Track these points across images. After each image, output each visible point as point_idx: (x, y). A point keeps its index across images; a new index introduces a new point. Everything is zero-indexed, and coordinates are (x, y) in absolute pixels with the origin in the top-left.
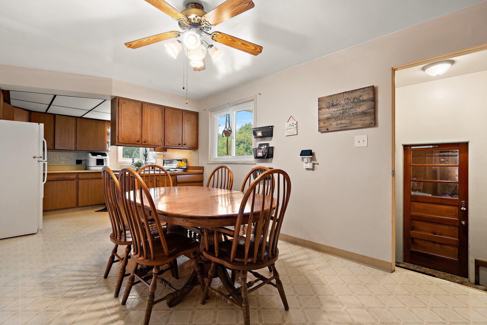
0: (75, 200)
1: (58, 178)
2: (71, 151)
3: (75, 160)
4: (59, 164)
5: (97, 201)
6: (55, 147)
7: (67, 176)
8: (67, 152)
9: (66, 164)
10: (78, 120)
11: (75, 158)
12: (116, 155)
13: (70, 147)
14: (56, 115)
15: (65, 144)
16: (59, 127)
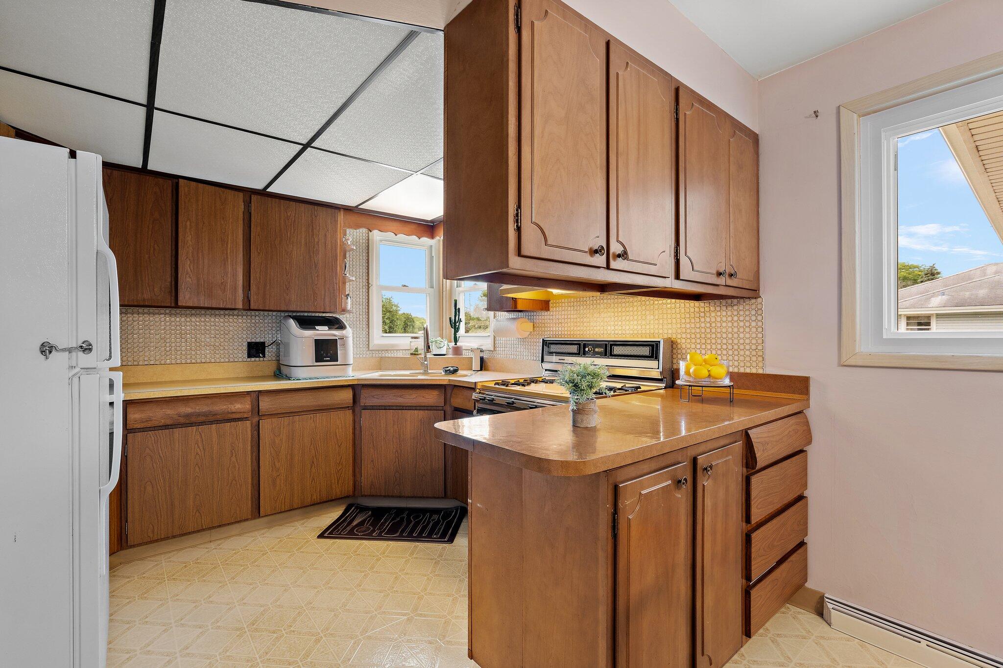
0: (250, 494)
1: (188, 416)
2: (231, 312)
3: (245, 344)
4: (193, 357)
5: (320, 491)
6: (181, 298)
7: (221, 407)
8: (220, 315)
9: (218, 356)
10: (252, 203)
11: (245, 336)
12: (364, 323)
13: (227, 299)
14: (181, 180)
15: (212, 287)
16: (190, 225)
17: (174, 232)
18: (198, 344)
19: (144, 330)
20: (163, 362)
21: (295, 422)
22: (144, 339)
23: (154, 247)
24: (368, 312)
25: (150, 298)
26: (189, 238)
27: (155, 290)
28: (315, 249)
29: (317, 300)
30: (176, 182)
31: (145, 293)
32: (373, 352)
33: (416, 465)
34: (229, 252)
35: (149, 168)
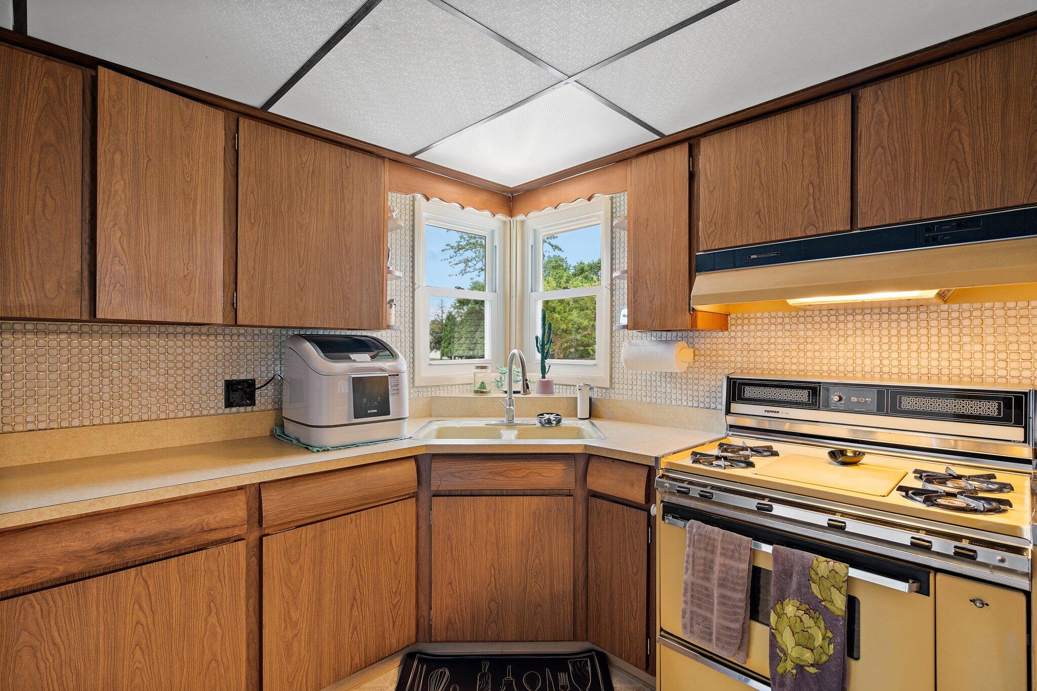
4: (126, 412)
6: (102, 303)
8: (176, 334)
9: (172, 407)
10: (241, 132)
11: (220, 371)
12: (407, 345)
13: (195, 306)
14: (102, 70)
15: (166, 283)
16: (122, 160)
17: (87, 173)
18: (134, 388)
19: (25, 364)
20: (65, 424)
21: (325, 531)
22: (25, 381)
23: (44, 201)
24: (413, 328)
25: (34, 302)
26: (119, 186)
27: (47, 287)
28: (346, 223)
29: (349, 309)
30: (92, 76)
31: (23, 293)
32: (420, 390)
33: (525, 587)
34: (198, 219)
35: (31, 32)
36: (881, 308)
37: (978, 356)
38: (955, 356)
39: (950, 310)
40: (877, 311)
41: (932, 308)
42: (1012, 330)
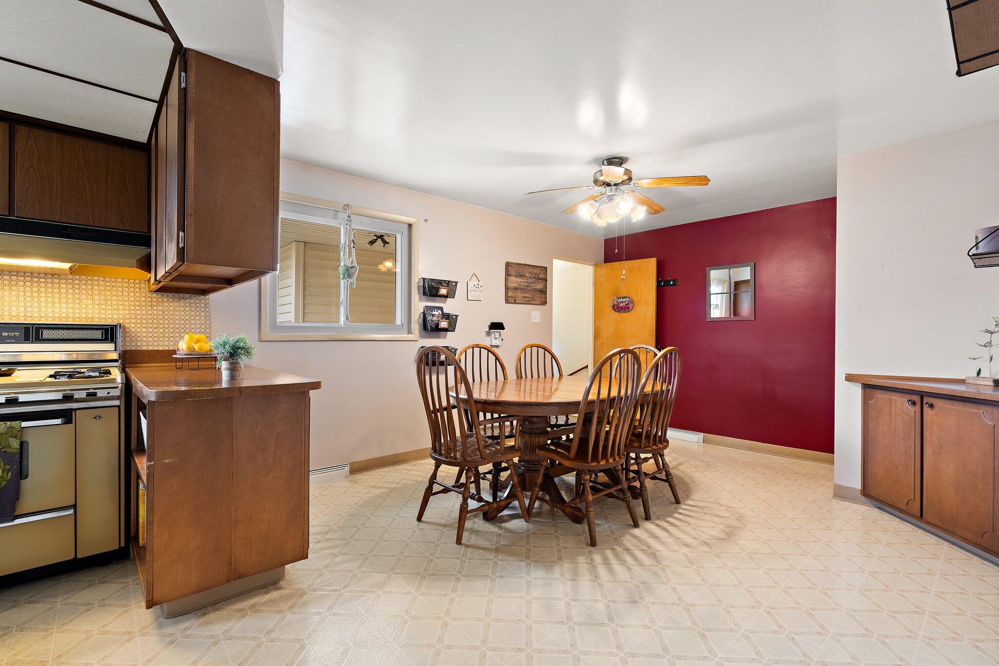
36: (25, 273)
37: (90, 306)
38: (77, 306)
39: (74, 279)
40: (23, 274)
41: (62, 276)
42: (109, 293)
